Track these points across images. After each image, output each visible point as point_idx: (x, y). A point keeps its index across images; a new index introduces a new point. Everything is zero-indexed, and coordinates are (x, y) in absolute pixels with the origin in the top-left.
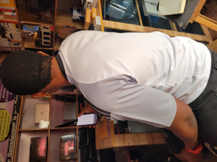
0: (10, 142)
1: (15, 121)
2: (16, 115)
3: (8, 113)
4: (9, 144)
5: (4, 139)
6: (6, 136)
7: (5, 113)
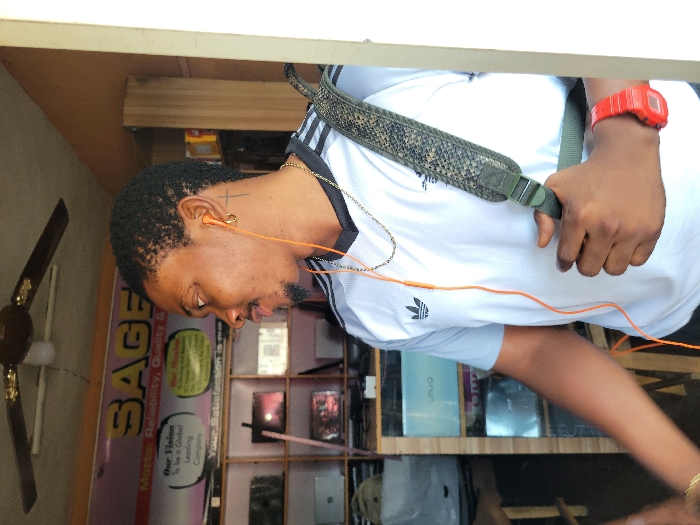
0: (213, 396)
1: (221, 355)
2: (222, 342)
3: (206, 336)
4: (213, 401)
5: (202, 390)
6: (205, 384)
7: (200, 338)
